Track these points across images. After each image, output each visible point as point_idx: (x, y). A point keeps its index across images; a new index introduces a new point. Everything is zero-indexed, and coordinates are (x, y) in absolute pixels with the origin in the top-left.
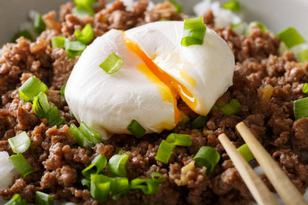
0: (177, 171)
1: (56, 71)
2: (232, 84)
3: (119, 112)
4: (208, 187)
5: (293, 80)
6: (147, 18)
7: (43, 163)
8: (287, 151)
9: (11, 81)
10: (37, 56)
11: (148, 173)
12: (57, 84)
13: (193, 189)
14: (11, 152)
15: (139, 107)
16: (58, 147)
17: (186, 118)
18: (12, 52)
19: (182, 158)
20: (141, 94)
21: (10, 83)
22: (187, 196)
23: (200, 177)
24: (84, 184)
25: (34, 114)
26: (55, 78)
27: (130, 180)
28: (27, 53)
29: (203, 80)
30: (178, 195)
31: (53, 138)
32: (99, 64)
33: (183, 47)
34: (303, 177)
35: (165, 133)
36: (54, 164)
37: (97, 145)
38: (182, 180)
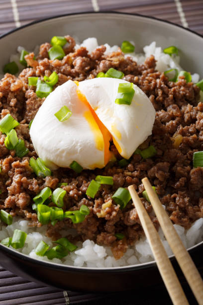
0: (99, 206)
1: (28, 108)
2: (151, 134)
3: (64, 154)
4: (120, 219)
5: (201, 128)
8: (183, 193)
10: (16, 94)
12: (28, 118)
13: (109, 221)
15: (78, 152)
16: (18, 178)
17: (114, 159)
19: (105, 195)
20: (81, 142)
23: (114, 213)
24: (33, 209)
25: (5, 147)
26: (27, 113)
27: (64, 211)
28: (8, 91)
29: (127, 134)
30: (98, 224)
31: (16, 170)
34: (191, 215)
36: (14, 190)
37: (47, 178)
38: (102, 214)
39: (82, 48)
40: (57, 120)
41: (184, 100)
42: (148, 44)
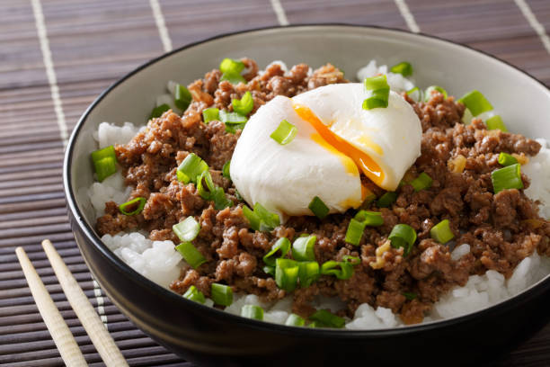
0: (372, 254)
1: (215, 148)
2: (420, 154)
4: (406, 271)
5: (486, 150)
6: (311, 85)
7: (217, 250)
8: (489, 228)
9: (162, 162)
10: (191, 132)
11: (337, 257)
12: (216, 164)
13: (390, 273)
14: (176, 241)
16: (234, 232)
17: (371, 195)
18: (161, 127)
19: (374, 239)
20: (323, 167)
21: (161, 164)
22: (384, 281)
23: (398, 258)
24: (266, 272)
25: (199, 196)
26: (214, 156)
27: (320, 264)
28: (179, 128)
30: (373, 281)
31: (226, 221)
32: (270, 134)
33: (364, 111)
34: (510, 257)
35: (351, 212)
36: (230, 252)
37: (276, 229)
38: (378, 262)
39: (275, 66)
40: (276, 143)
42: (365, 65)
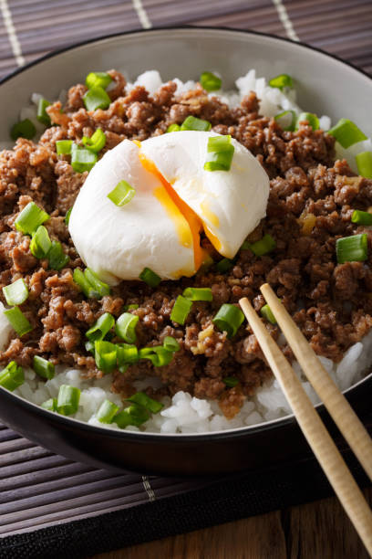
0: (194, 336)
1: (60, 191)
2: (265, 215)
3: (129, 259)
4: (229, 354)
5: (343, 201)
8: (325, 305)
10: (38, 170)
11: (160, 336)
12: (61, 206)
13: (212, 358)
14: (5, 303)
15: (152, 252)
16: (59, 303)
18: (9, 163)
19: (200, 318)
20: (155, 236)
22: (205, 366)
23: (219, 346)
24: (88, 350)
25: (32, 255)
26: (59, 198)
27: (139, 348)
28: (26, 166)
29: (228, 217)
30: (194, 365)
31: (54, 289)
32: (107, 193)
33: (206, 171)
34: (341, 340)
36: (54, 323)
37: (104, 298)
38: (199, 347)
39: (138, 88)
40: (113, 204)
41: (311, 159)
42: (244, 75)
